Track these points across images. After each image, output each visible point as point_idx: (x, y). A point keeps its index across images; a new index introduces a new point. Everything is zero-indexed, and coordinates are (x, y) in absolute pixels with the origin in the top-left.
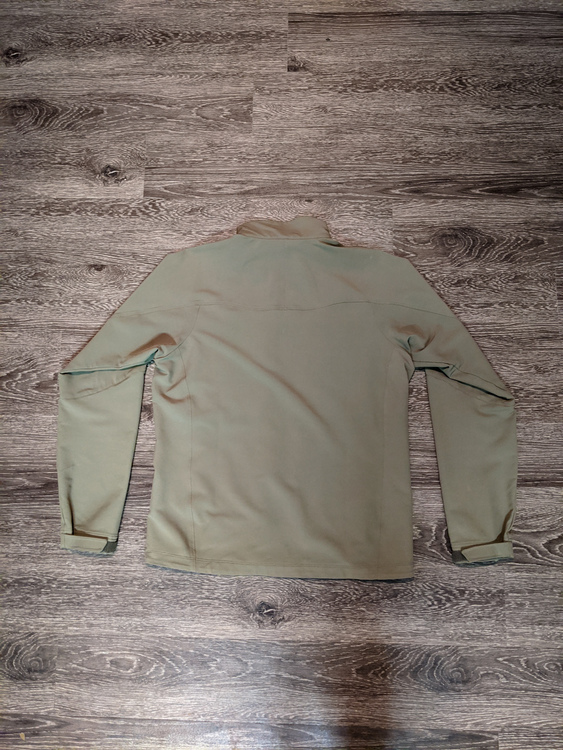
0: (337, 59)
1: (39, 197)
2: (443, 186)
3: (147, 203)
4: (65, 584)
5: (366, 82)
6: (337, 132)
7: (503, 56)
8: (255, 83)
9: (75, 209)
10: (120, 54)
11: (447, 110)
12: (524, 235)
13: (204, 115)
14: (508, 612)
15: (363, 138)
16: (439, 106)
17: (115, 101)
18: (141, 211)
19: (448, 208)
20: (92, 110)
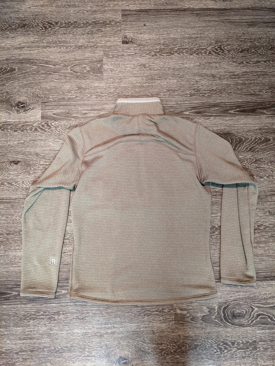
0: (150, 36)
2: (213, 109)
3: (43, 123)
5: (167, 50)
6: (152, 79)
7: (244, 34)
8: (104, 51)
9: (1, 128)
10: (24, 35)
11: (214, 65)
12: (259, 136)
13: (75, 70)
14: (259, 353)
15: (167, 82)
16: (209, 63)
17: (22, 63)
18: (40, 128)
19: (217, 122)
20: (9, 68)
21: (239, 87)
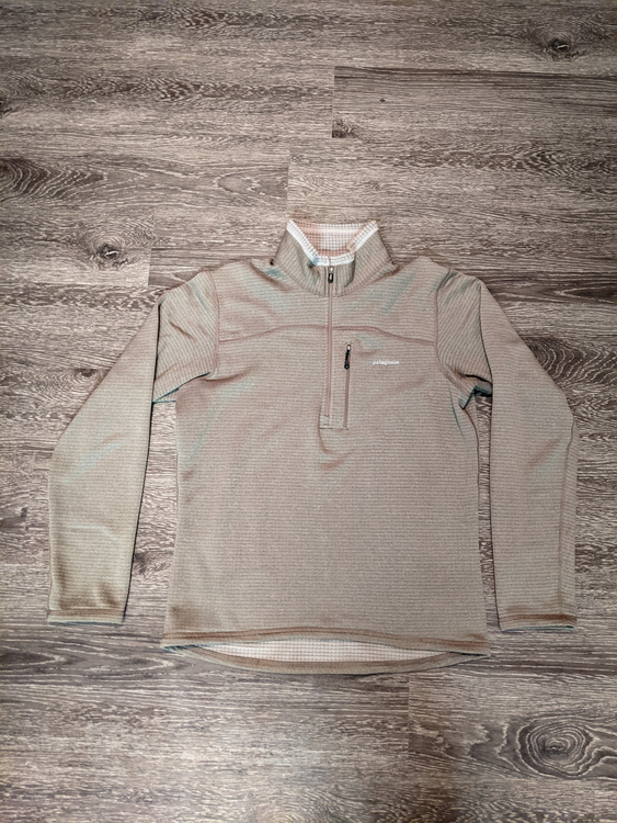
0: (393, 125)
1: (17, 281)
2: (520, 285)
3: (152, 293)
4: (22, 793)
5: (427, 155)
6: (391, 213)
7: (595, 129)
8: (291, 150)
9: (61, 297)
10: (127, 107)
11: (527, 192)
13: (228, 186)
15: (423, 222)
16: (517, 187)
17: (118, 164)
18: (145, 303)
19: (527, 312)
20: (89, 174)
21: (580, 241)
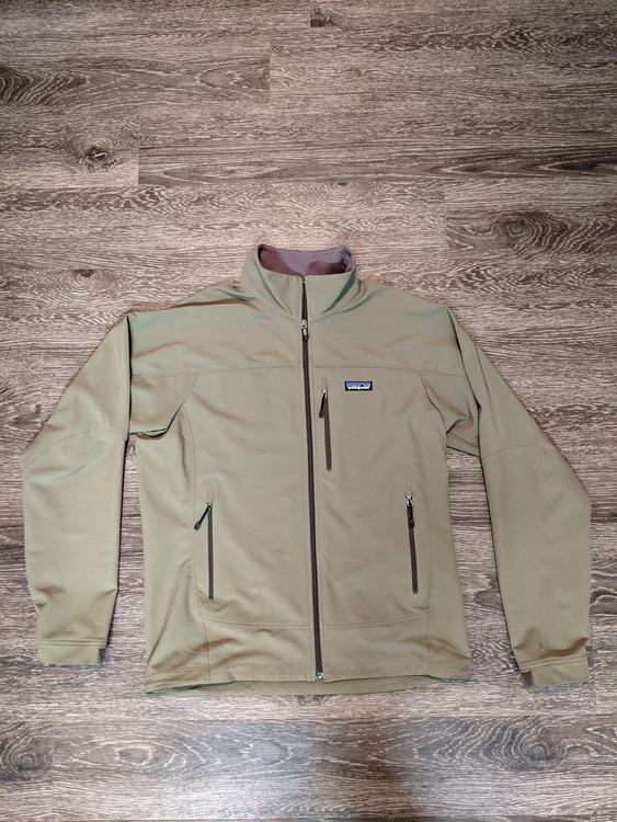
0: (370, 11)
1: (10, 188)
2: (504, 162)
3: (143, 192)
5: (407, 38)
6: (374, 99)
8: (272, 41)
9: (54, 202)
10: (104, 9)
11: (507, 70)
12: (603, 219)
13: (210, 81)
14: (597, 673)
15: (406, 106)
16: (497, 66)
17: (100, 67)
18: (137, 202)
19: (512, 189)
20: (72, 79)
21: (561, 116)
